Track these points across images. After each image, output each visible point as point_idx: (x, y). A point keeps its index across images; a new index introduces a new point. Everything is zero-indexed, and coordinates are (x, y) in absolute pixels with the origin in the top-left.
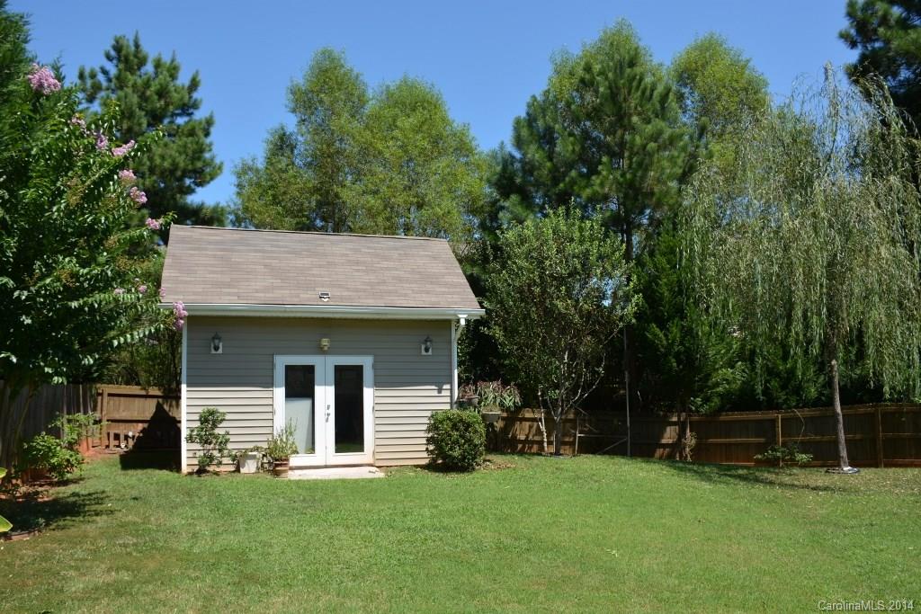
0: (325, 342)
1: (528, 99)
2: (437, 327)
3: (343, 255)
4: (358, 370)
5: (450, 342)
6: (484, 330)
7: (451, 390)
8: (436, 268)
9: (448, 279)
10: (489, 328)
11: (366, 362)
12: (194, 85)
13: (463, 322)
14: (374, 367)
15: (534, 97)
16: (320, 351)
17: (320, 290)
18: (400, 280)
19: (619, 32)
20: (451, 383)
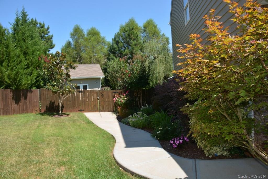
0: (81, 82)
1: (115, 34)
2: (98, 79)
3: (83, 68)
4: (86, 86)
5: (100, 81)
6: (107, 78)
7: (100, 88)
8: (97, 69)
9: (99, 71)
10: (108, 78)
11: (87, 85)
12: (48, 28)
13: (101, 78)
14: (89, 85)
15: (116, 34)
16: (80, 83)
17: (80, 75)
18: (92, 72)
19: (132, 20)
20: (100, 87)
